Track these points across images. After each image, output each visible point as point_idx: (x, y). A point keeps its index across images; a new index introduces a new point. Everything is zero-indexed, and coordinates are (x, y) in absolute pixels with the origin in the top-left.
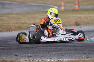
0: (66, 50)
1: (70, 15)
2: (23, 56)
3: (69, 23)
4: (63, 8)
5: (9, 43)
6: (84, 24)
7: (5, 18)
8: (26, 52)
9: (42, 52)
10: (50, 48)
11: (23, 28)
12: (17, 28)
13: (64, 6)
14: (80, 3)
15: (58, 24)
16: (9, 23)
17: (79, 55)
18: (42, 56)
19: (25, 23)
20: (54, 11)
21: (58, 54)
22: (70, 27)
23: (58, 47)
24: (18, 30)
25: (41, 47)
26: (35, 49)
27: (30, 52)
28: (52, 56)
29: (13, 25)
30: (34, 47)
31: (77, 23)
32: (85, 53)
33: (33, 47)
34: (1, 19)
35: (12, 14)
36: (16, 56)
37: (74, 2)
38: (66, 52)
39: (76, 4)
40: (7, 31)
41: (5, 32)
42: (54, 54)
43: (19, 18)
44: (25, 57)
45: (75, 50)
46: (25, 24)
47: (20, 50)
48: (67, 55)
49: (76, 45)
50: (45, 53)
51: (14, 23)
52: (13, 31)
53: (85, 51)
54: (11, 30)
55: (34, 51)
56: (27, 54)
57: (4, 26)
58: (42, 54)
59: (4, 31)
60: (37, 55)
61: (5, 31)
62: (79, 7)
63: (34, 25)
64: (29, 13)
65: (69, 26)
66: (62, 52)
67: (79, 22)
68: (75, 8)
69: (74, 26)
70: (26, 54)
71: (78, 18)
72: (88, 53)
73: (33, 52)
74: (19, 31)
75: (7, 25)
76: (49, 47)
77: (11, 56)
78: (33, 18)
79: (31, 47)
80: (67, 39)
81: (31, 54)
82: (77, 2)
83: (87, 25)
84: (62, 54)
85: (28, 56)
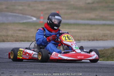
0: (31, 68)
4: (42, 20)
18: (2, 73)
21: (21, 71)
25: (5, 63)
28: (14, 74)
38: (31, 70)
42: (16, 71)
50: (7, 70)
58: (3, 70)
64: (3, 24)
66: (25, 70)
78: (6, 29)
84: (25, 72)
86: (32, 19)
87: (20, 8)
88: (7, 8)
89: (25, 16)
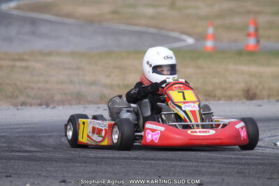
0: (213, 174)
1: (231, 67)
3: (225, 90)
4: (209, 44)
5: (44, 142)
6: (269, 97)
7: (39, 66)
8: (94, 172)
9: (142, 175)
10: (165, 162)
11: (89, 99)
12: (70, 97)
13: (214, 37)
14: (261, 32)
16: (47, 82)
19: (93, 83)
22: (229, 102)
23: (188, 163)
24: (74, 103)
25: (139, 159)
26: (121, 165)
27: (104, 173)
29: (59, 87)
30: (119, 158)
31: (248, 90)
34: (26, 68)
35: (59, 54)
36: (64, 181)
37: (243, 28)
38: (213, 180)
39: (249, 35)
40: (40, 105)
41: (34, 107)
43: (78, 68)
45: (238, 173)
46: (93, 88)
47: (78, 164)
49: (243, 159)
51: (62, 82)
52: (58, 104)
53: (268, 179)
54: (54, 102)
55: (116, 171)
57: (33, 88)
59: (31, 105)
61: (34, 105)
62: (258, 42)
64: (109, 53)
65: (227, 100)
67: (257, 87)
68: (247, 46)
69: (240, 99)
71: (253, 75)
73: (115, 173)
74: (76, 107)
75: (41, 85)
76: (163, 160)
77: (47, 183)
78: (120, 68)
79: (108, 158)
82: (252, 29)
84: (200, 184)
86: (183, 40)
87: (150, 11)
88: (115, 12)
89: (163, 32)
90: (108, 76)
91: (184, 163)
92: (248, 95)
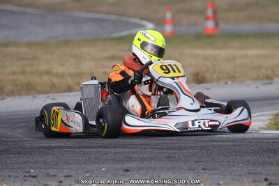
0: (143, 160)
2: (10, 176)
4: (168, 28)
6: (218, 79)
8: (26, 162)
9: (72, 163)
10: (99, 150)
11: (39, 88)
12: (20, 88)
15: (173, 78)
17: (175, 175)
18: (66, 176)
19: (47, 73)
20: (153, 39)
21: (116, 170)
23: (121, 150)
24: (24, 93)
25: (74, 148)
26: (54, 155)
27: (35, 163)
28: (97, 176)
29: (11, 78)
30: (55, 148)
31: (197, 74)
32: (193, 170)
33: (49, 148)
35: (16, 44)
37: (201, 12)
38: (141, 165)
39: (207, 18)
42: (104, 169)
43: (34, 58)
44: (18, 177)
45: (168, 157)
47: (11, 156)
48: (140, 174)
49: (176, 143)
50: (78, 166)
51: (14, 73)
52: (8, 95)
53: (196, 162)
54: (4, 92)
55: (48, 160)
56: (23, 171)
58: (69, 168)
60: (52, 172)
62: (217, 25)
63: (95, 79)
64: (67, 43)
66: (127, 166)
68: (206, 29)
70: (24, 168)
71: (206, 58)
72: (204, 169)
73: (46, 163)
76: (97, 147)
78: (75, 56)
79: (43, 148)
80: (204, 124)
81: (37, 170)
83: (226, 83)
84: (126, 171)
85: (27, 174)
86: (143, 26)
89: (124, 19)
90: (63, 65)
91: (117, 150)
92: (197, 79)
